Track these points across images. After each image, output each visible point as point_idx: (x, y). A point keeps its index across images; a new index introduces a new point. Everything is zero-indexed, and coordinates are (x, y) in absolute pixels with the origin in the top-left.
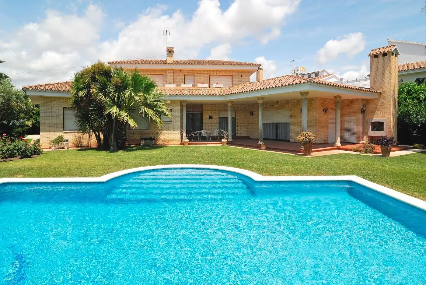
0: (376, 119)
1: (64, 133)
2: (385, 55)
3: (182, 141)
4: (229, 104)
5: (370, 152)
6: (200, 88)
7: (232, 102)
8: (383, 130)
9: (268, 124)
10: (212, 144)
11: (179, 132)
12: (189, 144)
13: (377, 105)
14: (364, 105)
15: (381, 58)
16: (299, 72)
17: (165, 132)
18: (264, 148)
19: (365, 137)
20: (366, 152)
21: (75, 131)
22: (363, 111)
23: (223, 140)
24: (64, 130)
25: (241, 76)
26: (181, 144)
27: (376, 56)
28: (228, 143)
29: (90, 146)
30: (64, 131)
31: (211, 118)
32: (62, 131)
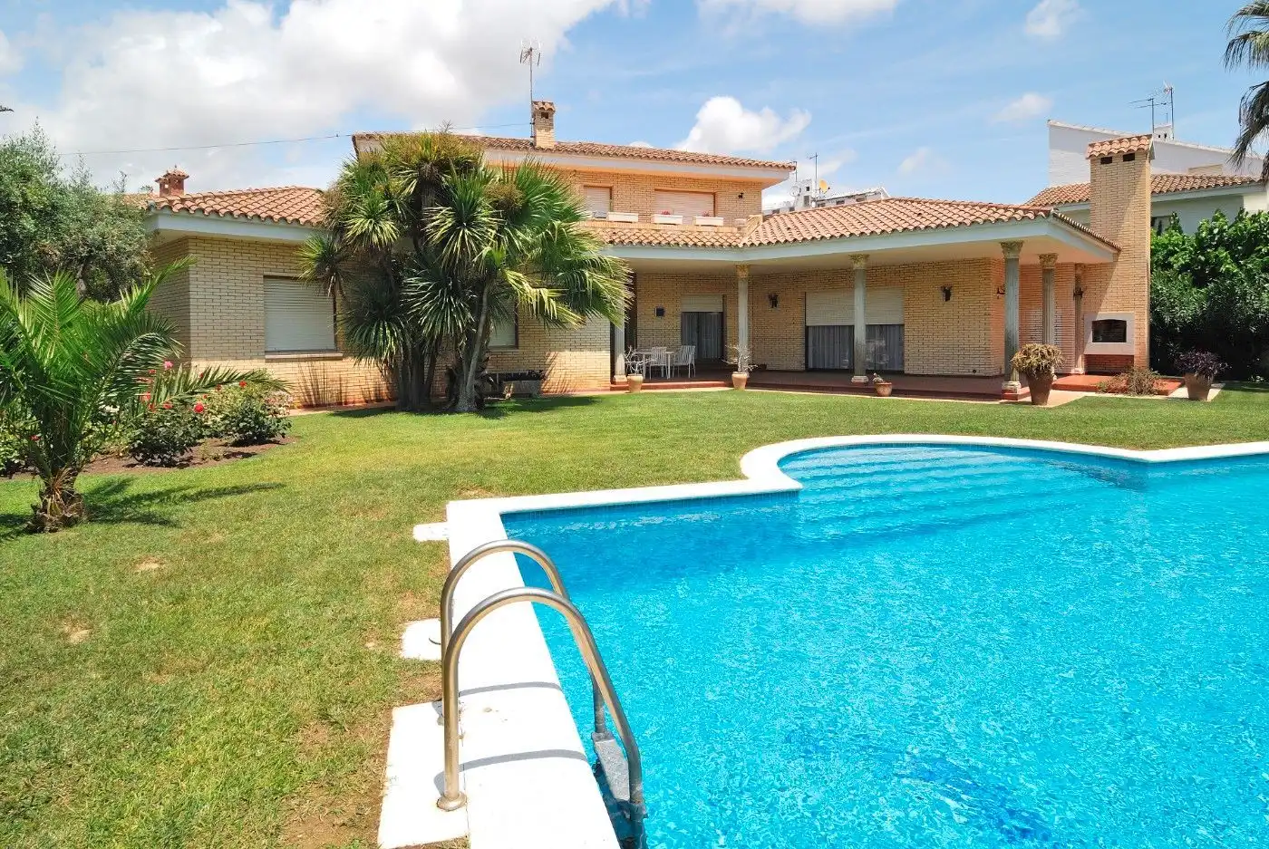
0: (1104, 314)
1: (268, 361)
2: (1129, 157)
3: (613, 382)
4: (742, 274)
5: (1151, 392)
6: (662, 227)
7: (749, 266)
8: (1124, 340)
9: (826, 330)
10: (698, 386)
11: (608, 355)
12: (643, 388)
13: (1108, 278)
14: (1078, 278)
15: (1118, 163)
16: (813, 194)
17: (567, 353)
18: (888, 391)
19: (1080, 358)
20: (1140, 392)
21: (302, 356)
22: (1079, 294)
23: (736, 375)
24: (266, 352)
25: (741, 197)
26: (612, 389)
27: (1106, 160)
28: (750, 384)
29: (346, 403)
30: (267, 357)
31: (660, 312)
32: (259, 357)
